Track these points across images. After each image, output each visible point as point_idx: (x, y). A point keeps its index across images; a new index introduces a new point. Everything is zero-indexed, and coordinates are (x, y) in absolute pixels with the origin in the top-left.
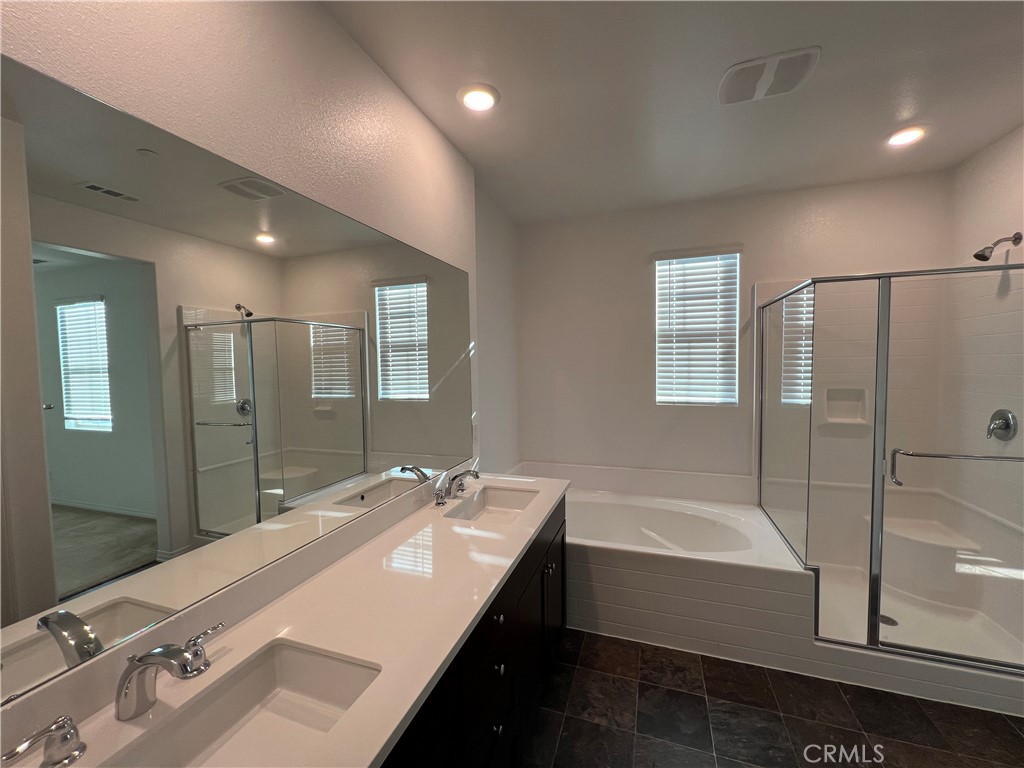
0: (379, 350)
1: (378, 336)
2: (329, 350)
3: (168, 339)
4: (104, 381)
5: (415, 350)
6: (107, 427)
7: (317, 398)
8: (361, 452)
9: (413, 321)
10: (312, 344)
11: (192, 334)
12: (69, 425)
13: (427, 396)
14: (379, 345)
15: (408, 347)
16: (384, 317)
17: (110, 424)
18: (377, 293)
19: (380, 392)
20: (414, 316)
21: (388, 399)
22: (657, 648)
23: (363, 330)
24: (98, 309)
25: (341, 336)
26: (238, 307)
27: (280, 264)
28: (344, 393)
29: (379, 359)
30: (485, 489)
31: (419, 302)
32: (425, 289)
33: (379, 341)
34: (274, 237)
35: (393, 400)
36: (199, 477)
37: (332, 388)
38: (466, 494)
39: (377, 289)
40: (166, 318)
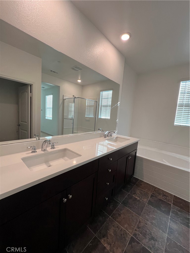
0: (100, 107)
1: (100, 103)
2: (90, 106)
3: (61, 101)
4: (51, 110)
5: (108, 107)
6: (51, 119)
7: (86, 117)
8: (94, 129)
9: (108, 100)
10: (87, 105)
11: (65, 101)
12: (46, 118)
13: (109, 118)
14: (100, 105)
15: (106, 106)
16: (102, 99)
17: (52, 118)
18: (101, 93)
19: (99, 116)
20: (108, 99)
21: (101, 118)
22: (160, 189)
23: (97, 102)
24: (51, 96)
25: (93, 103)
26: (73, 96)
27: (82, 86)
28: (92, 116)
29: (100, 109)
30: (117, 137)
31: (110, 95)
32: (112, 92)
33: (100, 104)
34: (81, 80)
35: (102, 118)
36: (64, 129)
37: (89, 115)
38: (112, 137)
39: (101, 92)
40: (61, 97)
